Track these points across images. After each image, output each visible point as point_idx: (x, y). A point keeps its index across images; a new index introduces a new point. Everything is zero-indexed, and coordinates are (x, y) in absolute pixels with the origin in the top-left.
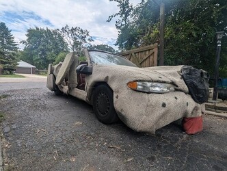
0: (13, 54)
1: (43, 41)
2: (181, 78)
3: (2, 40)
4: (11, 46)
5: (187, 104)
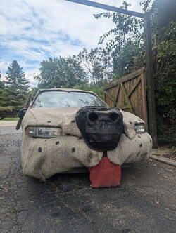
0: (24, 93)
1: (57, 74)
2: (73, 122)
3: (14, 79)
4: (23, 85)
5: (73, 150)
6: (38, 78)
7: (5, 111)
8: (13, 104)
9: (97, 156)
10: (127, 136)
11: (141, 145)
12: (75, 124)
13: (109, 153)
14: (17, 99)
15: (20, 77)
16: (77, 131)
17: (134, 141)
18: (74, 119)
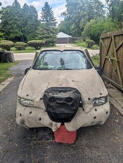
0: (53, 28)
2: (41, 99)
3: (46, 18)
4: (52, 22)
5: (40, 119)
6: (64, 14)
7: (41, 43)
8: (47, 37)
9: (56, 125)
10: (83, 110)
11: (95, 118)
12: (42, 101)
13: (65, 124)
14: (49, 34)
15: (50, 16)
16: (43, 106)
17: (89, 114)
18: (42, 97)
